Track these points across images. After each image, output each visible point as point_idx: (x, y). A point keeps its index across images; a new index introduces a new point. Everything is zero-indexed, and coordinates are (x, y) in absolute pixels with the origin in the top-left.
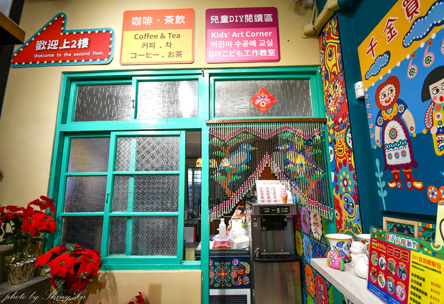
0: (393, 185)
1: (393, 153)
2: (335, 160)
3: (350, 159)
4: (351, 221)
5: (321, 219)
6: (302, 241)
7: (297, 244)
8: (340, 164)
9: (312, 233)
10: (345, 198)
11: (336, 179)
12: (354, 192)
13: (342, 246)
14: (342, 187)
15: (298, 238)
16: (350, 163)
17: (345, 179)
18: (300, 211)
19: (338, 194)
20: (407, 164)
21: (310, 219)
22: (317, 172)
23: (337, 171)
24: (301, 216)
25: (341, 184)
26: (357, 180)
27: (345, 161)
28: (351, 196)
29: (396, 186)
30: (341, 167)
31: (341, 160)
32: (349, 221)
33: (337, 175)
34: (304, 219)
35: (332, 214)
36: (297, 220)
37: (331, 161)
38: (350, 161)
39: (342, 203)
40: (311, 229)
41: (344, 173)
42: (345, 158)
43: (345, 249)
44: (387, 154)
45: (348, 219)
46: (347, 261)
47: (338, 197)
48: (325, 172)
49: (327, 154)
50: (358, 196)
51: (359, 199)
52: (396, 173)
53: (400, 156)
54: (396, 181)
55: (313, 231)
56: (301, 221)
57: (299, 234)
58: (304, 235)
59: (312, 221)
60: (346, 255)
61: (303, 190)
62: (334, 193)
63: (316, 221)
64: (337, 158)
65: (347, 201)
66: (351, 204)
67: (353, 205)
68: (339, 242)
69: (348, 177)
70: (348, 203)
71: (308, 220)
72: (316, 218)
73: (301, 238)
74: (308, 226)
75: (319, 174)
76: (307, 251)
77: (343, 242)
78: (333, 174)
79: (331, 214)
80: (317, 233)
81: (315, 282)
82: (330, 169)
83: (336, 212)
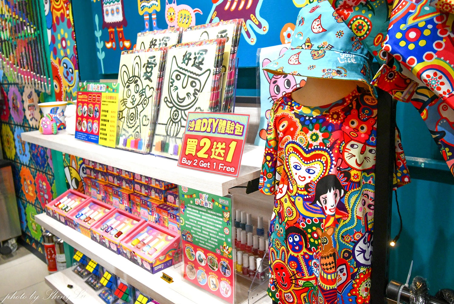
0: (109, 45)
1: (109, 9)
2: (51, 13)
3: (68, 12)
4: (71, 91)
5: (38, 98)
6: (12, 138)
7: (6, 144)
8: (57, 18)
9: (28, 121)
10: (64, 63)
11: (53, 39)
12: (73, 55)
13: (56, 113)
14: (61, 49)
15: (7, 135)
16: (68, 17)
17: (63, 39)
18: (7, 93)
19: (55, 59)
20: (120, 22)
21: (23, 101)
22: (27, 28)
23: (54, 28)
24: (8, 100)
25: (59, 46)
26: (75, 40)
27: (62, 15)
28: (70, 59)
29: (112, 47)
30: (58, 24)
31: (58, 14)
32: (69, 91)
33: (55, 34)
34: (13, 104)
35: (50, 85)
36: (3, 109)
37: (46, 13)
38: (68, 15)
39: (61, 71)
40: (25, 117)
41: (62, 31)
42: (62, 11)
43: (60, 115)
44: (105, 9)
45: (68, 88)
46: (62, 127)
47: (56, 63)
48: (38, 29)
49: (41, 4)
50: (78, 59)
51: (78, 63)
52: (112, 32)
53: (115, 13)
54: (112, 40)
55: (29, 118)
56: (10, 108)
57: (9, 129)
58: (15, 127)
59: (26, 105)
60: (61, 122)
61: (7, 55)
62: (52, 59)
63: (32, 103)
64: (54, 10)
65: (67, 68)
66: (71, 70)
67: (73, 71)
68: (53, 109)
69: (66, 36)
70: (68, 69)
71: (21, 105)
72: (31, 98)
73: (11, 133)
74: (21, 113)
75: (29, 31)
76: (21, 148)
77: (57, 108)
78: (49, 32)
79: (48, 87)
80: (35, 119)
81: (35, 184)
82: (45, 25)
83: (55, 83)
